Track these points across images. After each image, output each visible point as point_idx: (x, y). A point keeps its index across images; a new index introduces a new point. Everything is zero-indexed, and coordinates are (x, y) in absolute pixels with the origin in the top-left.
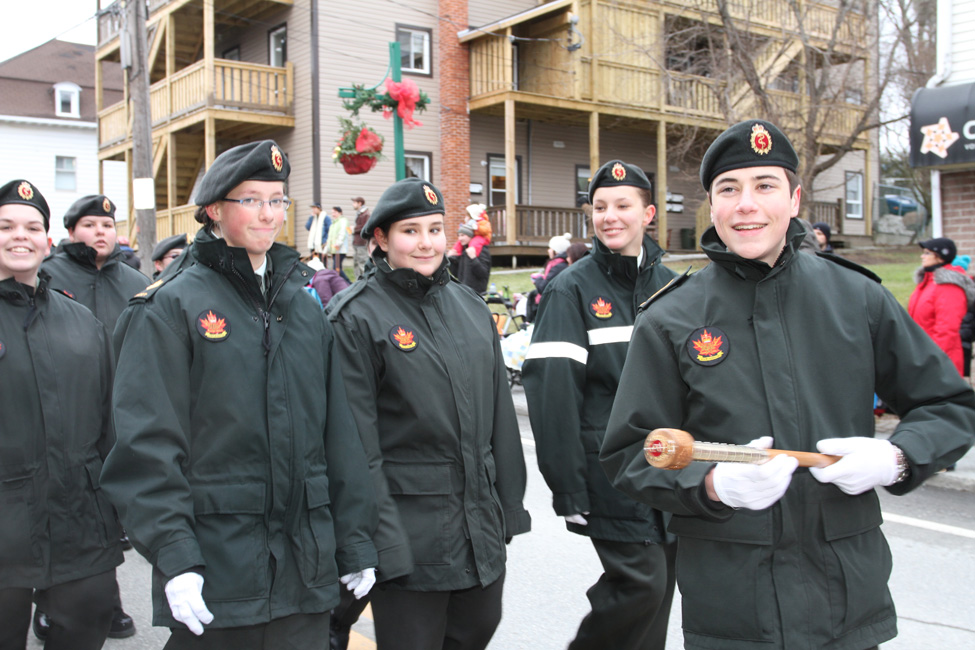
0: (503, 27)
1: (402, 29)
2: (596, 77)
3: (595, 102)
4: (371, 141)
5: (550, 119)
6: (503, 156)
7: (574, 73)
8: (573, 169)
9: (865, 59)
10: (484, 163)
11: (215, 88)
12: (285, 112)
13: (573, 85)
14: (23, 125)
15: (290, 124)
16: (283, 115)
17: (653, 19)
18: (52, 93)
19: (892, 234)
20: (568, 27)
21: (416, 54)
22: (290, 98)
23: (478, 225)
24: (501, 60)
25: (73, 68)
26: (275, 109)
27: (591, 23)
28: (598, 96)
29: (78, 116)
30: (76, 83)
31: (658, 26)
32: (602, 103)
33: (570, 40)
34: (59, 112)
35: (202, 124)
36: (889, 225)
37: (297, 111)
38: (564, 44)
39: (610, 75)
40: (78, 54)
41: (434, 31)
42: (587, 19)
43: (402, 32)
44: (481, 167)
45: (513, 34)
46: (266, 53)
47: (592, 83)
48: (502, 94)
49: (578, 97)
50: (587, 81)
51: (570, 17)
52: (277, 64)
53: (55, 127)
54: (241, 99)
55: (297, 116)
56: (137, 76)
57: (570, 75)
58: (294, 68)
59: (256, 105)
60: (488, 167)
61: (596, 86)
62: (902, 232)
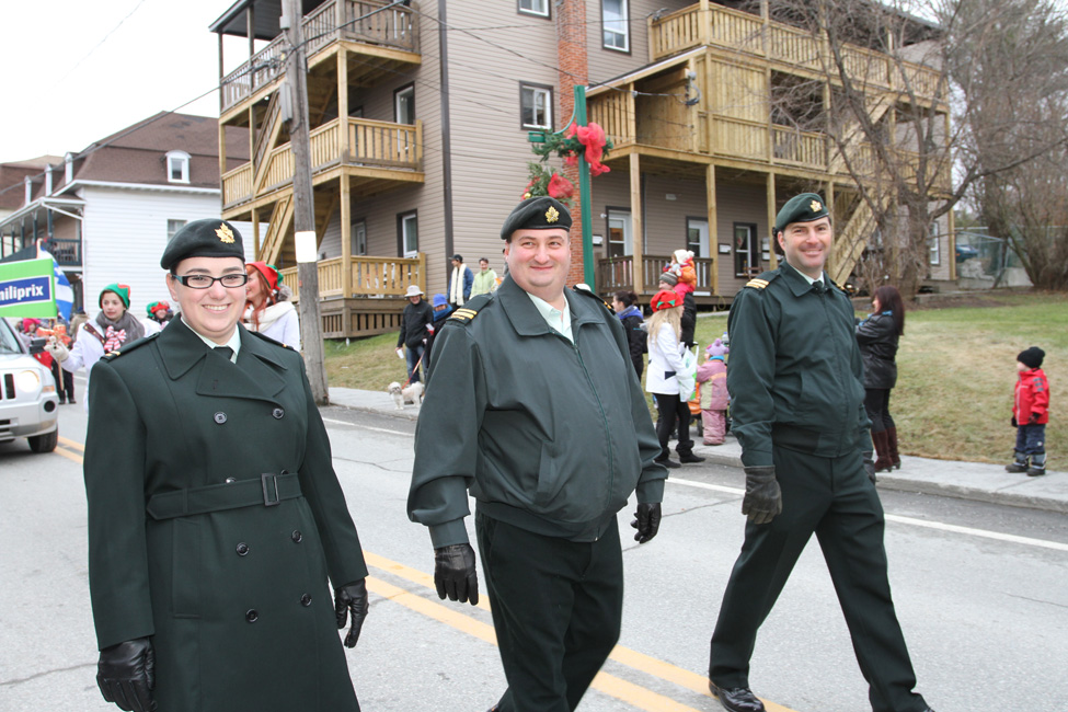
0: (626, 82)
1: (525, 87)
2: (711, 132)
3: (711, 155)
4: (563, 186)
5: (664, 172)
6: (629, 210)
7: (692, 127)
8: (684, 221)
9: (945, 114)
10: (603, 216)
11: (349, 145)
12: (415, 169)
13: (692, 139)
14: (137, 191)
15: (420, 180)
16: (413, 171)
17: (761, 76)
18: (164, 161)
19: (972, 279)
20: (686, 82)
21: (538, 111)
22: (419, 154)
23: (682, 271)
24: (623, 114)
25: (182, 137)
26: (406, 165)
27: (705, 77)
28: (713, 150)
29: (188, 182)
30: (186, 151)
31: (765, 83)
32: (717, 156)
33: (687, 96)
34: (170, 179)
35: (338, 179)
36: (970, 271)
37: (426, 168)
38: (682, 100)
39: (724, 128)
40: (187, 124)
41: (555, 89)
42: (702, 75)
43: (526, 89)
44: (601, 219)
45: (635, 89)
46: (392, 112)
47: (707, 137)
48: (626, 147)
49: (696, 151)
50: (703, 135)
51: (687, 72)
52: (403, 122)
53: (167, 192)
54: (374, 155)
55: (426, 172)
56: (297, 129)
57: (688, 129)
58: (423, 126)
59: (388, 161)
60: (607, 219)
61: (711, 140)
62: (982, 277)
